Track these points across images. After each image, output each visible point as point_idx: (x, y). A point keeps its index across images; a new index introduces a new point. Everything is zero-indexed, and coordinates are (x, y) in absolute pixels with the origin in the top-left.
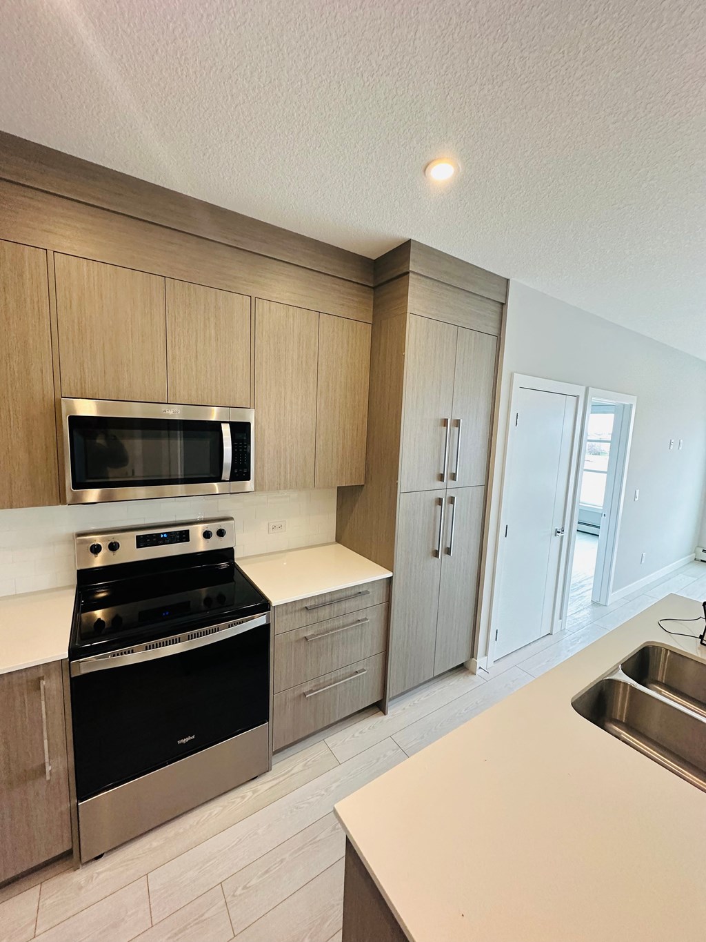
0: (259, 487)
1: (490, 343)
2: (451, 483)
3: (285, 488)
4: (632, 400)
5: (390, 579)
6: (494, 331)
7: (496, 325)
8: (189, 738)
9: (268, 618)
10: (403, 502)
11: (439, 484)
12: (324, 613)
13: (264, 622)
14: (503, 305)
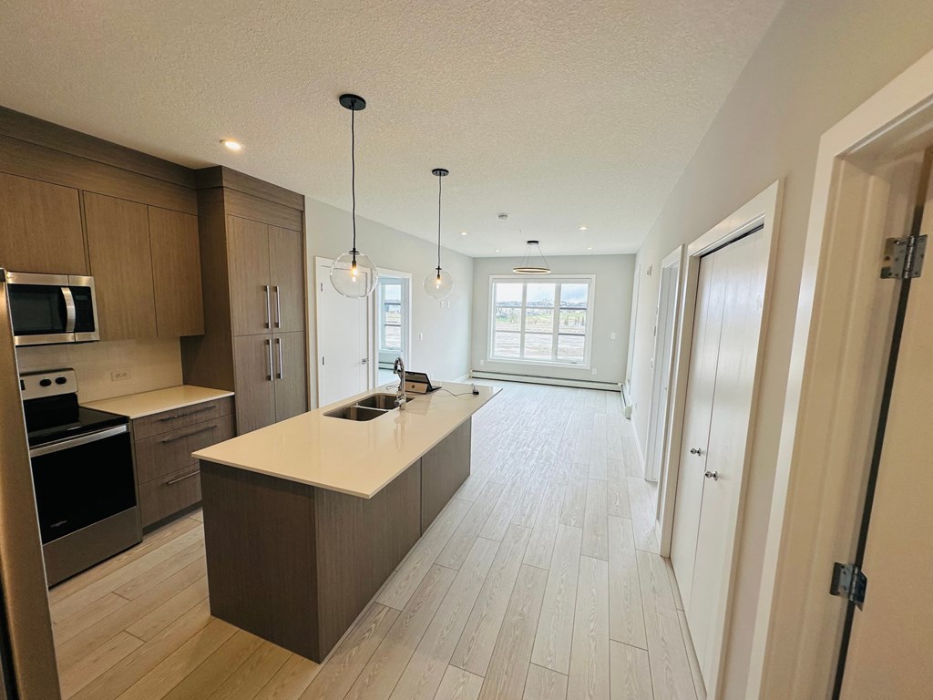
0: (104, 337)
1: (296, 236)
2: (275, 330)
3: (129, 338)
4: (409, 276)
5: (233, 396)
6: (299, 229)
7: (299, 224)
8: (62, 522)
9: (127, 428)
10: (237, 343)
11: (266, 330)
12: (180, 423)
13: (125, 430)
14: (303, 212)
